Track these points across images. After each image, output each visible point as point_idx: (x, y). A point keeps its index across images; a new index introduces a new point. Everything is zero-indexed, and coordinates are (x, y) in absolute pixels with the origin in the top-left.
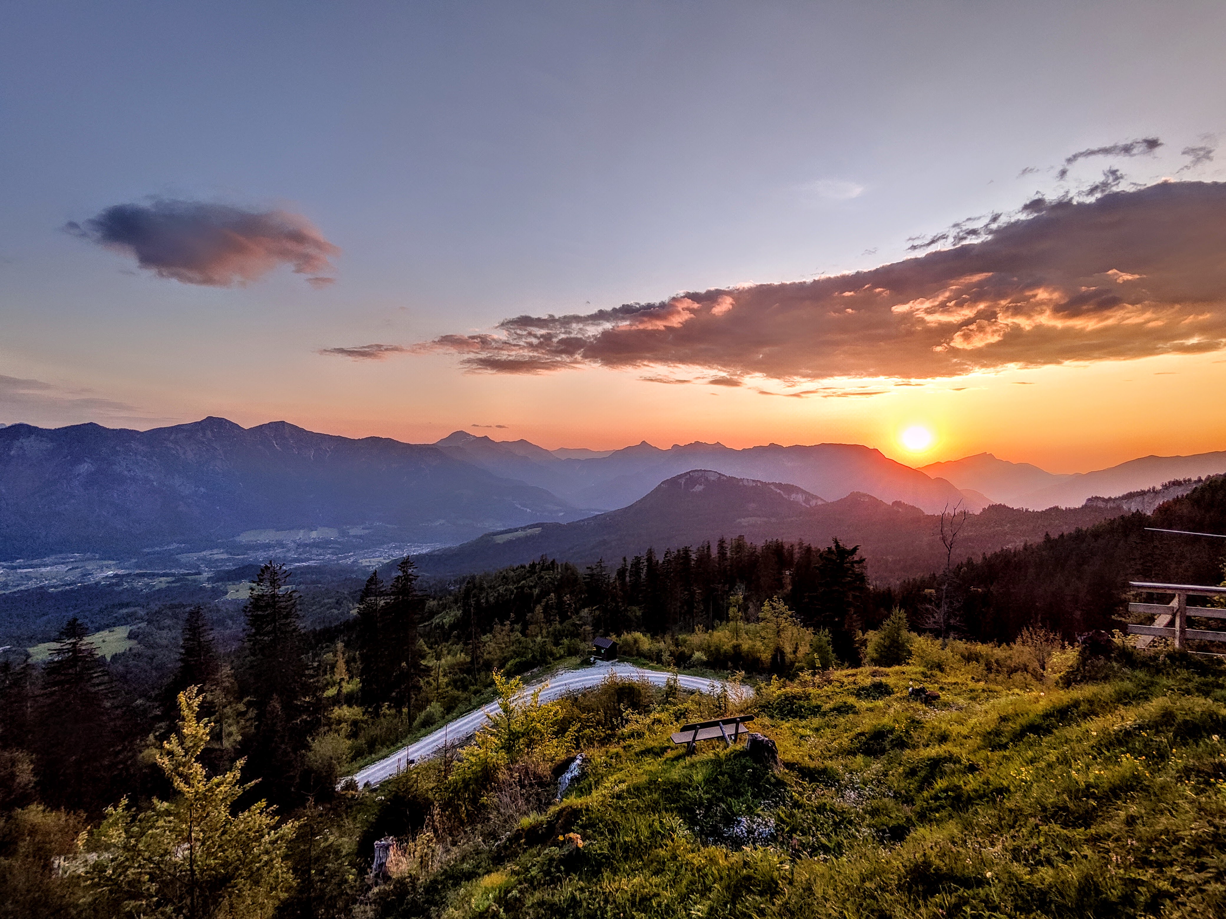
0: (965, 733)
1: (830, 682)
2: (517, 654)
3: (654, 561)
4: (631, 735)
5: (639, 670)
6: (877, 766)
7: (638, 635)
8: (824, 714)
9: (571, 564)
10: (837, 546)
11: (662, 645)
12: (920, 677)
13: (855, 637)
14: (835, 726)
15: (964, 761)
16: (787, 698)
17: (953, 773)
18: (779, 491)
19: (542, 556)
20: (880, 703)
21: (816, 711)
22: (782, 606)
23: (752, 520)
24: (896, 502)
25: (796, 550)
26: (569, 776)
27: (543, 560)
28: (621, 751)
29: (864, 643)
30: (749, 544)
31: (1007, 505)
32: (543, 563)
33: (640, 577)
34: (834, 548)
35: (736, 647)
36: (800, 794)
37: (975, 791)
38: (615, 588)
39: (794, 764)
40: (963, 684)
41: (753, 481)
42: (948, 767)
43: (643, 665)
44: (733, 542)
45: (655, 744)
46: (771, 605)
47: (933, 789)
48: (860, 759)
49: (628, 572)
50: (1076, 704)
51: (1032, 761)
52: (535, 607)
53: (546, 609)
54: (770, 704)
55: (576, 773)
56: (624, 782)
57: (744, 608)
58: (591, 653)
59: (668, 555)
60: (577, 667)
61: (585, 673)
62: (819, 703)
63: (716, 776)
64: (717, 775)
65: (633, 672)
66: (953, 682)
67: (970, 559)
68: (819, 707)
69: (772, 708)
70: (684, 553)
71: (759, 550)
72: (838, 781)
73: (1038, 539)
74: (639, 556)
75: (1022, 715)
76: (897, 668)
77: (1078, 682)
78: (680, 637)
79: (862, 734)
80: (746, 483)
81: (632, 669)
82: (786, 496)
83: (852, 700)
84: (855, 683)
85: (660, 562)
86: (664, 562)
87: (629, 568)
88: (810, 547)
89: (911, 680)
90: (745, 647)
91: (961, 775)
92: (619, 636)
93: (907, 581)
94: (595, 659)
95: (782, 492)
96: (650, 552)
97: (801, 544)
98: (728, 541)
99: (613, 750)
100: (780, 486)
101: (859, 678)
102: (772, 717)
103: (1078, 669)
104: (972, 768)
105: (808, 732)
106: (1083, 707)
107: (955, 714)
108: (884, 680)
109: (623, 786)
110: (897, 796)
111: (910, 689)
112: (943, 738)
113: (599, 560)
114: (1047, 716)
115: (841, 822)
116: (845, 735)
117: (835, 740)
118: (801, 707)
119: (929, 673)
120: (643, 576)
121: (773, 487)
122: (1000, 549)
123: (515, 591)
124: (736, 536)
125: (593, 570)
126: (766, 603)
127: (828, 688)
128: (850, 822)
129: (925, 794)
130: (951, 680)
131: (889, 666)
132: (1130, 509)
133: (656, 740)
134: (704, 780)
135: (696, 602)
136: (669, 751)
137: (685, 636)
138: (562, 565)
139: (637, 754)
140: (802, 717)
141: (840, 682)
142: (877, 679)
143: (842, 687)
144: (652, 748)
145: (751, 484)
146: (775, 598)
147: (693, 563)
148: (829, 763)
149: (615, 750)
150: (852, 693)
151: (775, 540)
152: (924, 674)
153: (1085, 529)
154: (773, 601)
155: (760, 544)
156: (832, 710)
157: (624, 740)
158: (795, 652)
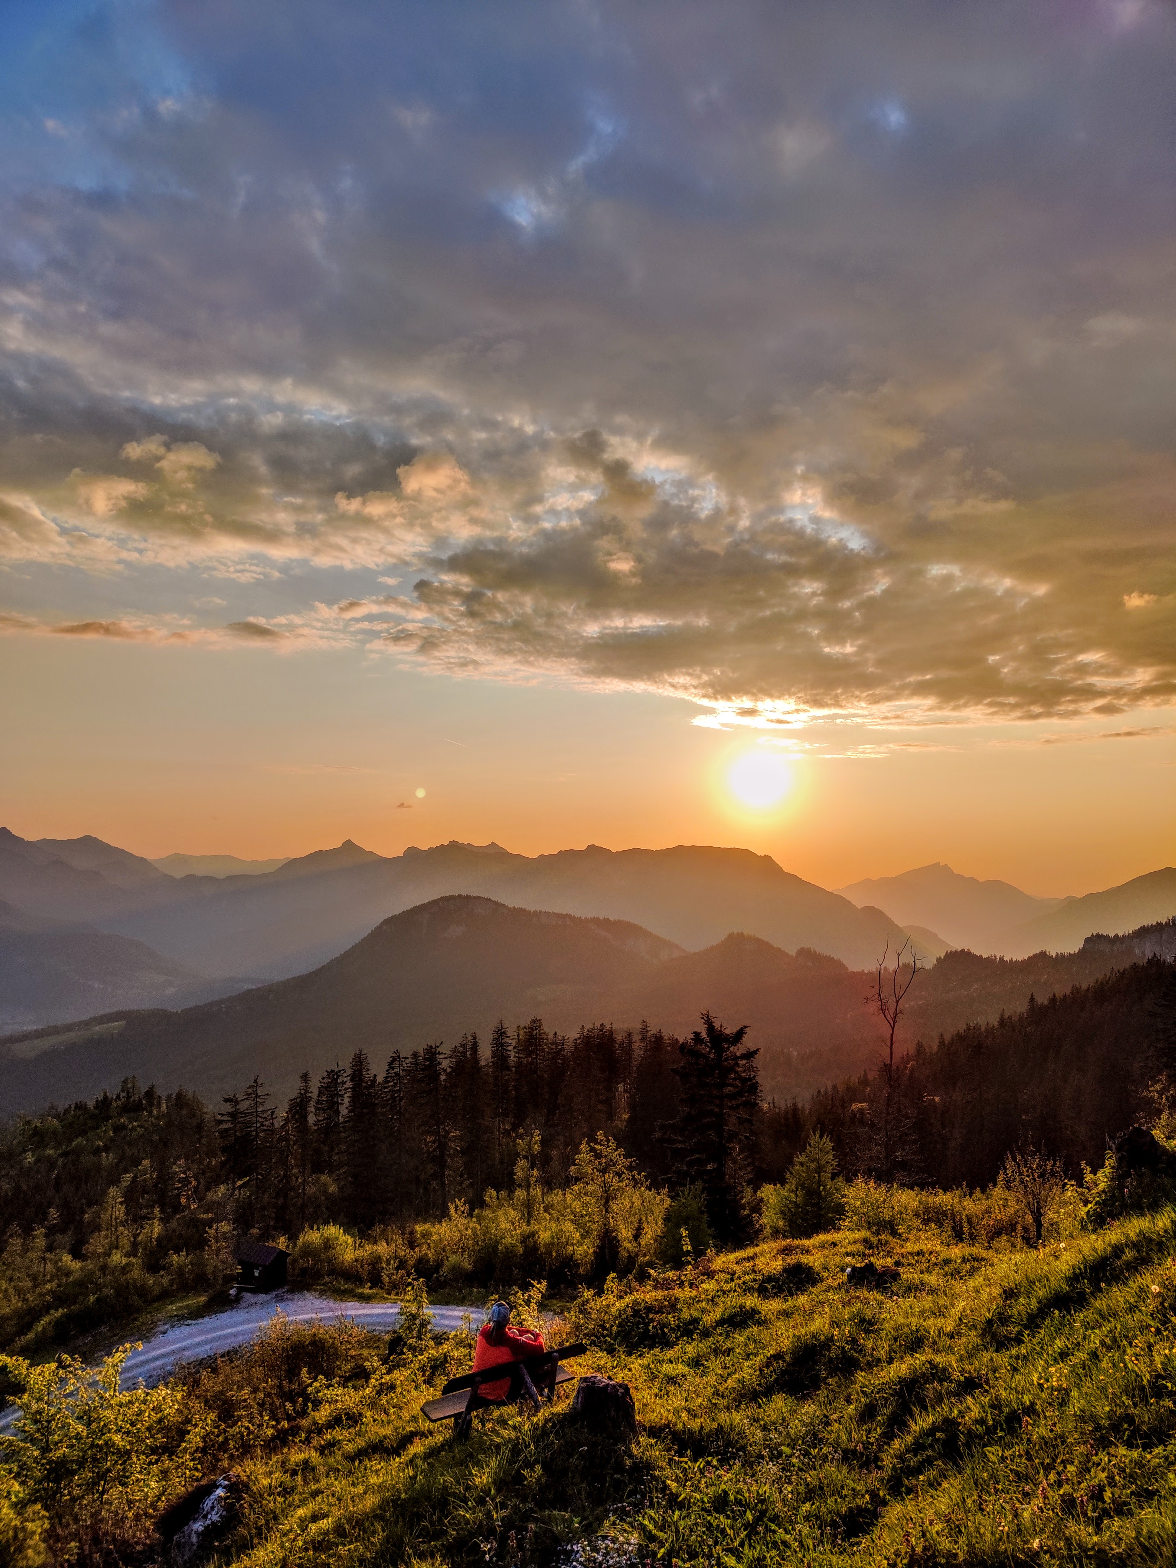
0: (949, 1329)
1: (710, 1274)
2: (60, 1299)
3: (367, 1076)
4: (335, 1422)
5: (331, 1304)
6: (810, 1409)
7: (333, 1230)
8: (706, 1334)
9: (190, 1095)
10: (711, 1028)
11: (382, 1249)
12: (860, 1247)
13: (742, 1198)
14: (729, 1351)
15: (956, 1375)
16: (636, 1313)
17: (939, 1399)
18: (604, 934)
19: (125, 1082)
20: (802, 1300)
21: (689, 1329)
22: (614, 1152)
23: (556, 989)
24: (802, 949)
25: (637, 1046)
26: (198, 1526)
27: (127, 1088)
28: (315, 1457)
29: (757, 1207)
30: (551, 1036)
31: (972, 951)
32: (128, 1097)
33: (337, 1112)
34: (704, 1034)
35: (528, 1239)
36: (681, 1483)
37: (982, 1422)
38: (286, 1138)
39: (661, 1429)
40: (931, 1253)
41: (558, 916)
42: (931, 1389)
43: (342, 1294)
44: (521, 1032)
45: (387, 1431)
46: (593, 1150)
47: (909, 1433)
48: (779, 1403)
49: (312, 1103)
50: (1117, 1250)
51: (1063, 1355)
52: (105, 1193)
53: (130, 1197)
54: (604, 1328)
55: (215, 1517)
56: (325, 1516)
57: (541, 1161)
58: (229, 1280)
59: (396, 1064)
60: (197, 1314)
61: (218, 1323)
62: (696, 1314)
63: (518, 1471)
64: (521, 1468)
65: (321, 1310)
66: (916, 1250)
67: (919, 1047)
68: (695, 1321)
69: (610, 1335)
70: (425, 1059)
71: (569, 1048)
72: (743, 1448)
73: (1018, 1007)
74: (336, 1070)
75: (1039, 1281)
76: (822, 1237)
77: (1115, 1216)
78: (419, 1228)
79: (778, 1356)
80: (546, 920)
81: (319, 1303)
82: (617, 944)
83: (751, 1301)
84: (754, 1271)
85: (380, 1079)
86: (386, 1081)
87: (315, 1095)
88: (661, 1037)
89: (848, 1254)
90: (544, 1237)
91: (953, 1400)
92: (293, 1238)
93: (822, 1091)
94: (240, 1290)
95: (609, 936)
96: (359, 1063)
97: (644, 1030)
98: (512, 1032)
99: (296, 1457)
100: (605, 923)
101: (760, 1263)
102: (611, 1351)
103: (1113, 1196)
104: (970, 1385)
105: (681, 1368)
106: (1129, 1255)
107: (927, 1302)
108: (805, 1259)
109: (325, 1524)
110: (848, 1456)
111: (849, 1270)
112: (916, 1343)
113: (251, 1083)
114: (1075, 1278)
115: (758, 1520)
116: (749, 1363)
117: (729, 1375)
118: (663, 1326)
119: (874, 1240)
120: (344, 1110)
121: (593, 927)
122: (965, 1027)
123: (60, 1162)
124: (526, 1022)
125: (237, 1103)
126: (583, 1147)
127: (709, 1286)
128: (775, 1519)
129: (896, 1444)
130: (910, 1247)
131: (809, 1237)
132: (1143, 953)
133: (389, 1422)
134: (494, 1483)
135: (450, 1156)
136: (416, 1440)
137: (427, 1226)
138: (169, 1097)
139: (350, 1458)
140: (667, 1344)
141: (728, 1273)
142: (792, 1260)
143: (732, 1280)
144: (381, 1442)
146: (600, 1135)
147: (443, 1077)
148: (723, 1418)
149: (302, 1456)
150: (750, 1290)
151: (598, 1025)
152: (866, 1241)
153: (1084, 986)
154: (596, 1143)
155: (571, 1034)
156: (720, 1322)
157: (319, 1431)
158: (637, 1236)
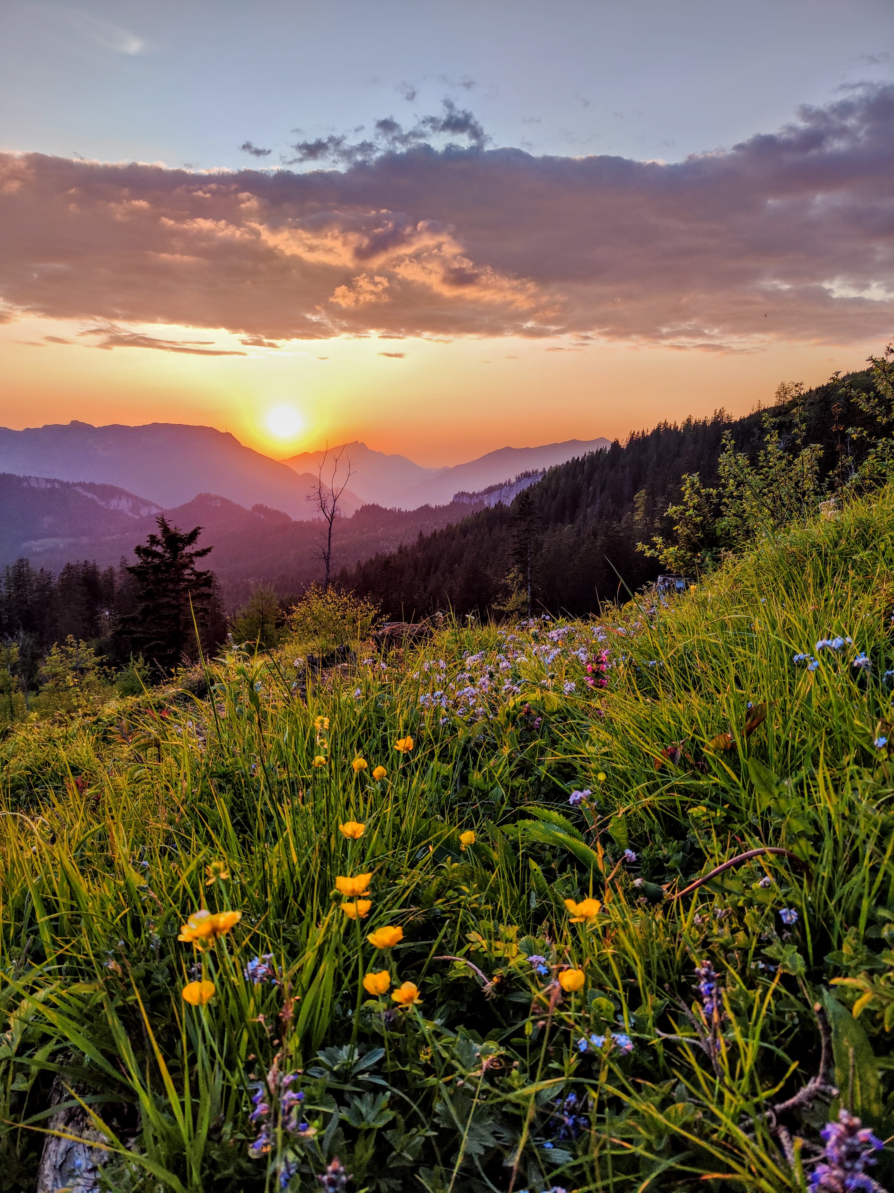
10: (166, 530)
18: (90, 495)
22: (84, 652)
23: (49, 542)
24: (258, 506)
30: (37, 571)
31: (380, 505)
41: (47, 481)
46: (63, 651)
67: (343, 571)
80: (34, 484)
82: (102, 503)
95: (95, 497)
100: (90, 487)
121: (80, 490)
122: (375, 555)
124: (14, 562)
126: (54, 649)
132: (491, 502)
145: (43, 485)
146: (71, 639)
153: (454, 525)
